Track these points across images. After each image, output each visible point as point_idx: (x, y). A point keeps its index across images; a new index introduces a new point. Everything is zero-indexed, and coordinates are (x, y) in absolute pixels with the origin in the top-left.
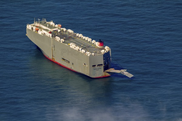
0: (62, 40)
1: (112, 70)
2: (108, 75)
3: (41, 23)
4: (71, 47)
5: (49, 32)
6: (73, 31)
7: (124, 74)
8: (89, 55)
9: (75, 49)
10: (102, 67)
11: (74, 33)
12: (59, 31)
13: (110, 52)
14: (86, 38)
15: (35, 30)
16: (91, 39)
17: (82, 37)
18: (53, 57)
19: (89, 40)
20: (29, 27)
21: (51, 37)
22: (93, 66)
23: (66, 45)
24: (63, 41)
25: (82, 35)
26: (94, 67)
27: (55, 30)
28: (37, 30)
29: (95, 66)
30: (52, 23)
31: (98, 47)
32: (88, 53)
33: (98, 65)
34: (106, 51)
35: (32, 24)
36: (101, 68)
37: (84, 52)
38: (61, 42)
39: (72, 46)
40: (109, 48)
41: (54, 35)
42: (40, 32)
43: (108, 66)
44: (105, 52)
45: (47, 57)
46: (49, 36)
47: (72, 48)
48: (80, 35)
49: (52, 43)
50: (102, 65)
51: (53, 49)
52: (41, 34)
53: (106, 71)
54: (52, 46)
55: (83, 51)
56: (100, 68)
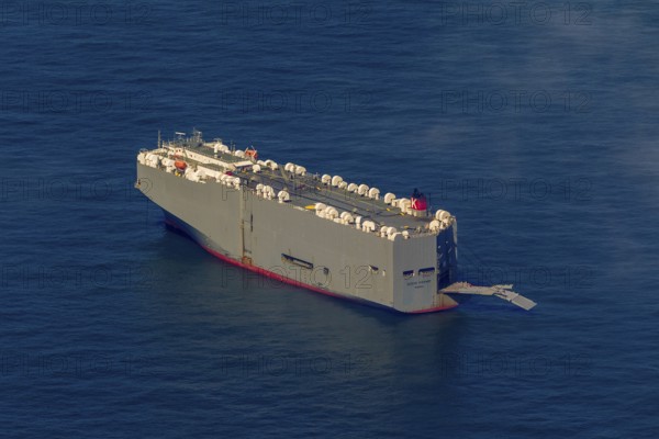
0: (283, 194)
1: (463, 288)
2: (451, 302)
3: (185, 145)
4: (320, 215)
5: (225, 171)
6: (304, 170)
7: (509, 299)
8: (392, 238)
9: (336, 220)
10: (434, 277)
11: (310, 175)
12: (256, 168)
13: (455, 228)
14: (361, 189)
15: (174, 167)
16: (377, 191)
17: (342, 184)
18: (247, 254)
19: (373, 192)
20: (148, 159)
21: (237, 187)
22: (405, 273)
23: (300, 208)
24: (287, 198)
25: (340, 179)
26: (408, 276)
27: (243, 167)
28: (182, 169)
29: (412, 272)
30: (218, 146)
31: (410, 212)
32: (389, 230)
33: (421, 270)
34: (444, 225)
35: (157, 151)
36: (429, 281)
37: (373, 228)
38: (281, 201)
39: (325, 212)
40: (448, 214)
41: (246, 182)
42: (192, 175)
43: (448, 276)
44: (442, 227)
45: (223, 253)
46: (229, 184)
47: (324, 219)
48: (336, 180)
49: (242, 207)
50: (433, 269)
51: (247, 226)
52: (197, 179)
53: (445, 290)
54: (241, 217)
55: (369, 225)
56: (426, 279)
